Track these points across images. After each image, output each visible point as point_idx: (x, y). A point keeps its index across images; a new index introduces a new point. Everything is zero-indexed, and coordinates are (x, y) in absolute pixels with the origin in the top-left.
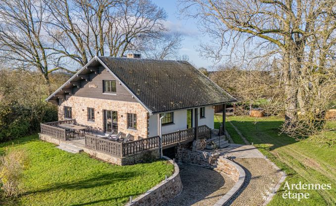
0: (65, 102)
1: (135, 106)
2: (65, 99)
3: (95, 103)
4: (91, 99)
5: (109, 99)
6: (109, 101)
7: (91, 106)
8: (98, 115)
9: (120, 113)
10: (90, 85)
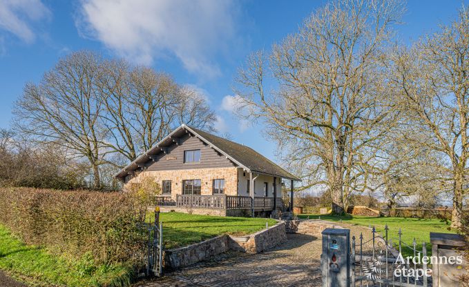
0: (134, 178)
1: (223, 171)
2: (134, 176)
3: (172, 175)
4: (168, 171)
5: (190, 168)
6: (191, 171)
7: (167, 178)
8: (176, 187)
9: (204, 181)
10: (167, 158)
